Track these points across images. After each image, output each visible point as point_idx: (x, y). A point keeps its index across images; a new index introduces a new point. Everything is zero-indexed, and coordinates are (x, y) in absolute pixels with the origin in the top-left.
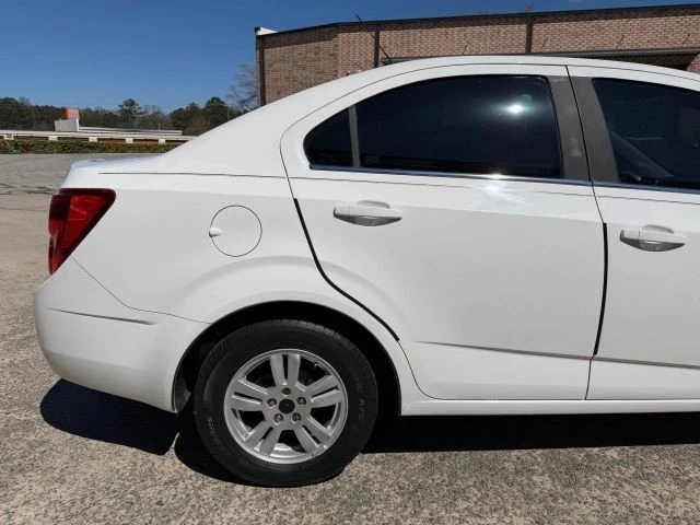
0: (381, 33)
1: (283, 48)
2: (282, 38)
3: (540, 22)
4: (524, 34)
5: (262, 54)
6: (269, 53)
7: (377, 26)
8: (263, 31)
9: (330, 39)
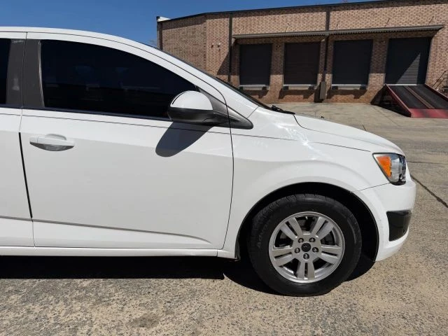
0: (233, 19)
1: (173, 29)
2: (173, 23)
3: (335, 10)
4: (324, 19)
5: (161, 34)
6: (165, 32)
7: (231, 15)
8: (162, 19)
9: (201, 23)
